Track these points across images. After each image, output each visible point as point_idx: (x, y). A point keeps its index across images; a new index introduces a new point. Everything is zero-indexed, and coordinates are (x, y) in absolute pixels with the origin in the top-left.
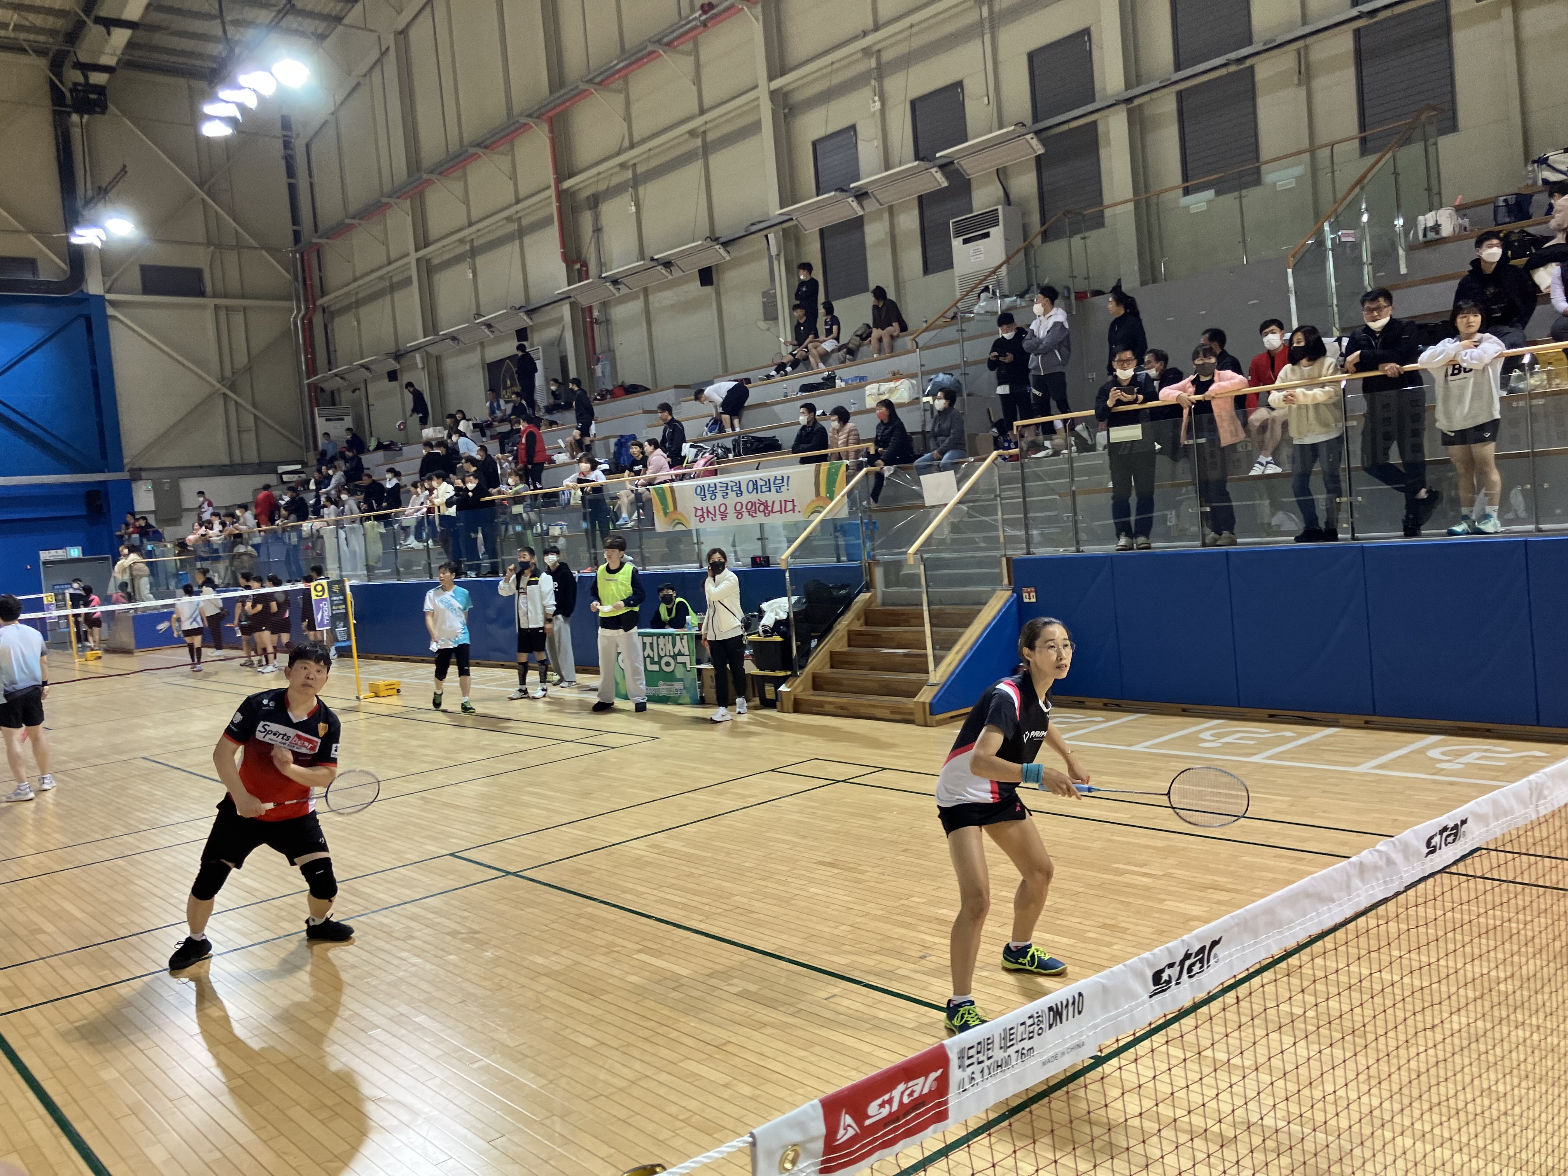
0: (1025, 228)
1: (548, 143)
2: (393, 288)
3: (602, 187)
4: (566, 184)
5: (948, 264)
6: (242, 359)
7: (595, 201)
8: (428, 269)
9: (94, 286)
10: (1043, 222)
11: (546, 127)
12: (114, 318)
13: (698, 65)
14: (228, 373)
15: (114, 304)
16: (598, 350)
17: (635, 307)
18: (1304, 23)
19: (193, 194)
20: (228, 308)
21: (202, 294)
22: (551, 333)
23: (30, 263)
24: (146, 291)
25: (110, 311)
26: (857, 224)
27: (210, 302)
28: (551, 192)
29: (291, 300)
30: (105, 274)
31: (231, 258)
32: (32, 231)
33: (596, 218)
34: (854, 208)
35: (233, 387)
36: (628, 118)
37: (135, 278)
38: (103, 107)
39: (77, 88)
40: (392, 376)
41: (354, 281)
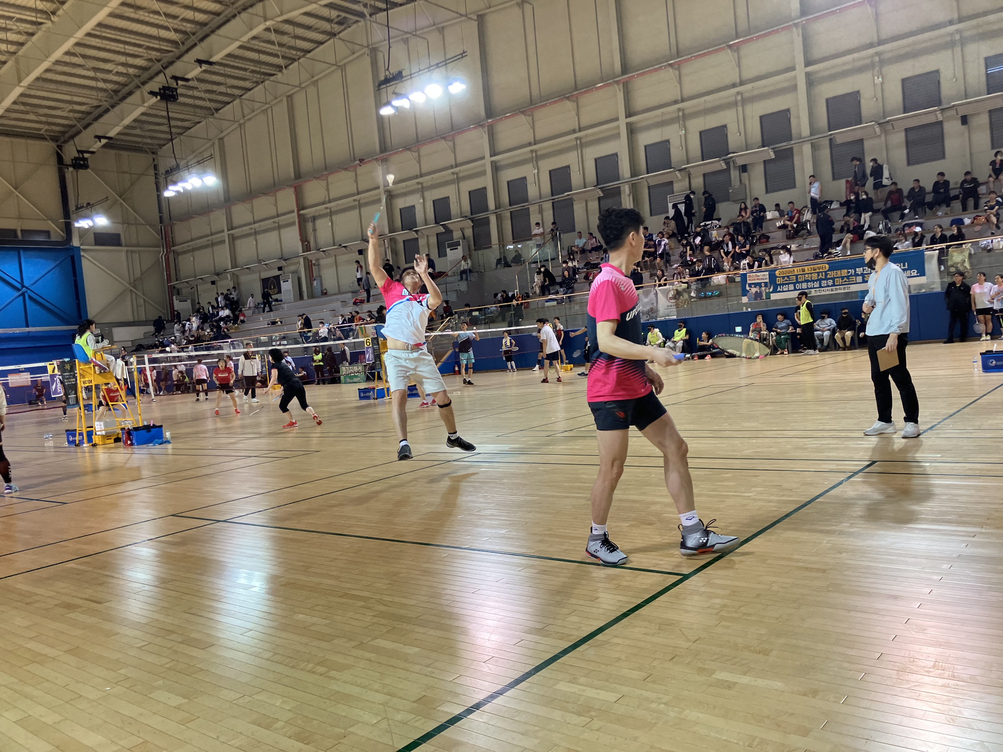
0: (469, 245)
1: (294, 196)
2: (213, 244)
3: (317, 214)
4: (302, 212)
5: (446, 255)
6: (138, 274)
7: (314, 219)
8: (233, 239)
9: (76, 242)
10: (475, 246)
11: (293, 189)
12: (83, 256)
13: (356, 175)
14: (132, 280)
15: (83, 250)
16: (314, 275)
17: (331, 260)
18: (540, 198)
19: (117, 200)
20: (132, 252)
21: (119, 244)
22: (293, 268)
23: (48, 233)
24: (96, 244)
25: (82, 253)
26: (416, 239)
27: (125, 249)
28: (295, 214)
29: (160, 247)
30: (81, 237)
31: (133, 228)
32: (49, 219)
33: (314, 225)
34: (415, 235)
35: (134, 287)
36: (328, 190)
37: (92, 238)
38: (86, 167)
39: (76, 159)
40: (213, 283)
41: (192, 240)
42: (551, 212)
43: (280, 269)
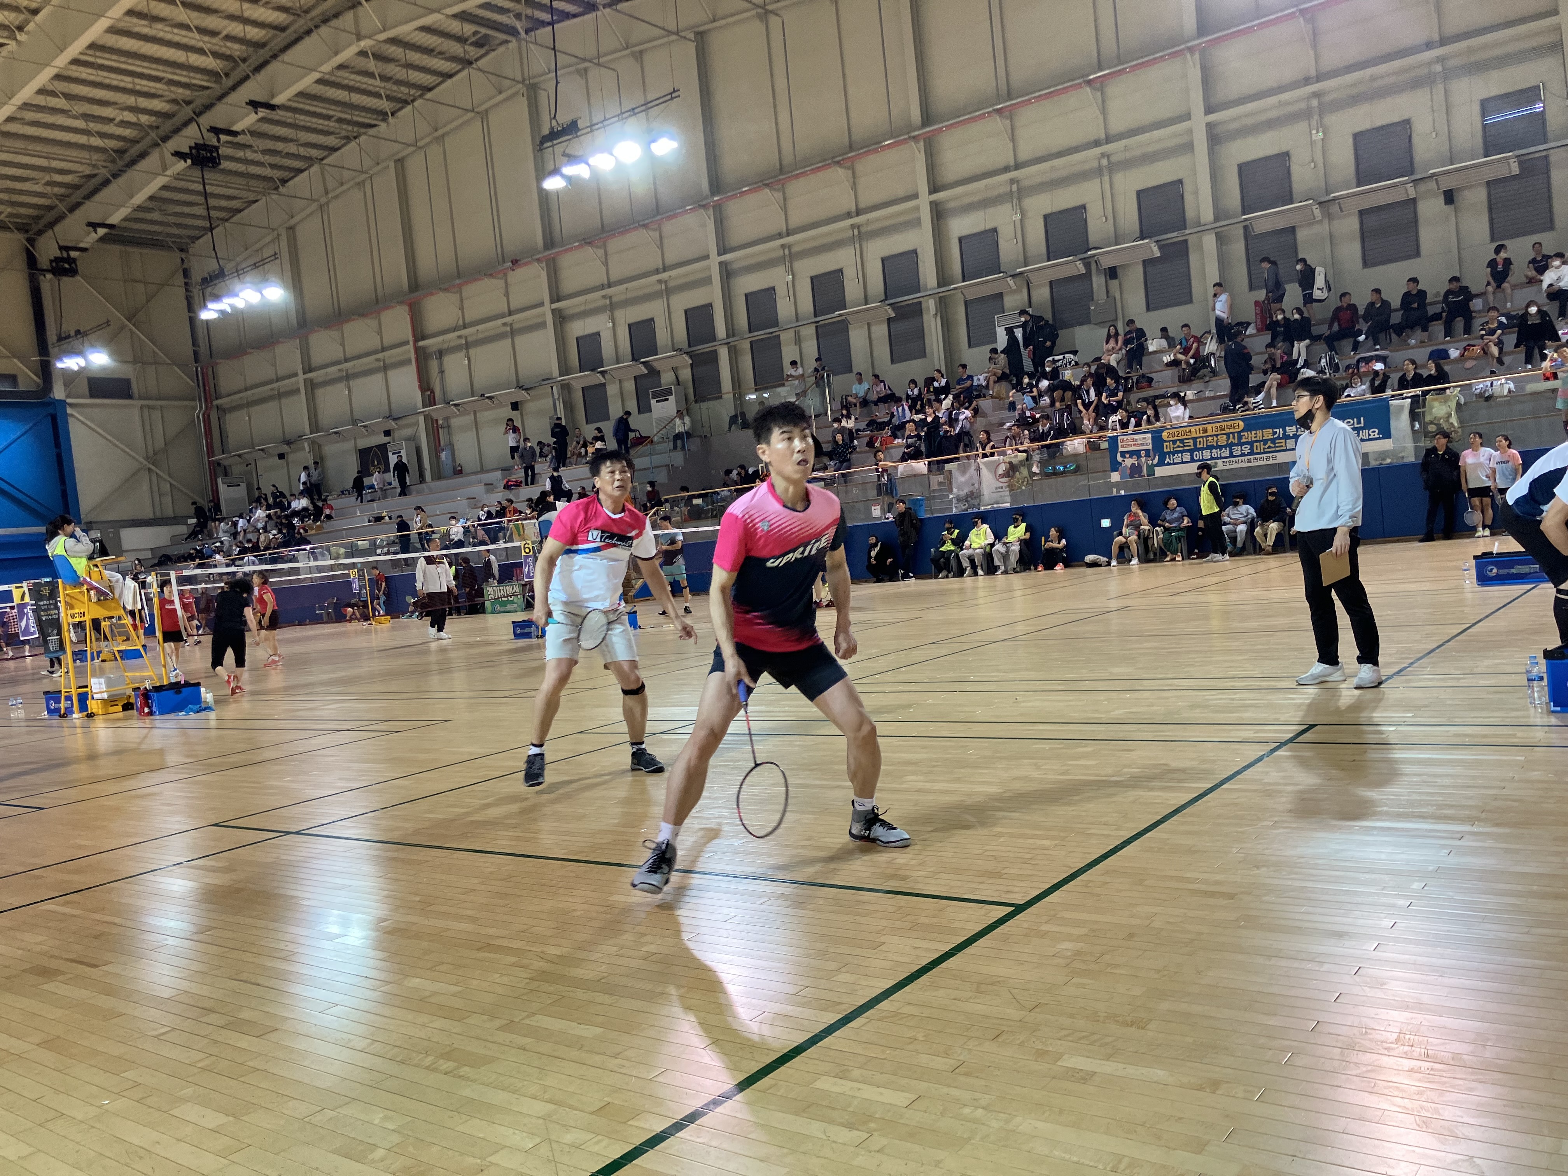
0: (686, 396)
1: (408, 319)
2: (280, 395)
3: (445, 346)
4: (421, 344)
5: (650, 410)
6: (160, 443)
7: (441, 354)
8: (312, 386)
9: (58, 393)
10: (695, 395)
11: (406, 308)
12: (72, 415)
13: (507, 285)
14: (151, 452)
15: (71, 405)
16: (442, 443)
17: (468, 419)
19: (124, 327)
20: (149, 407)
21: (130, 396)
22: (408, 432)
23: (12, 379)
24: (92, 396)
25: (69, 410)
26: (603, 386)
27: (138, 403)
28: (411, 347)
29: (193, 399)
30: (66, 385)
31: (151, 370)
32: (14, 356)
33: (441, 364)
34: (600, 379)
35: (154, 463)
36: (462, 308)
37: (84, 386)
38: (72, 272)
39: (57, 260)
40: (281, 456)
41: (246, 390)
42: (815, 342)
43: (387, 433)
